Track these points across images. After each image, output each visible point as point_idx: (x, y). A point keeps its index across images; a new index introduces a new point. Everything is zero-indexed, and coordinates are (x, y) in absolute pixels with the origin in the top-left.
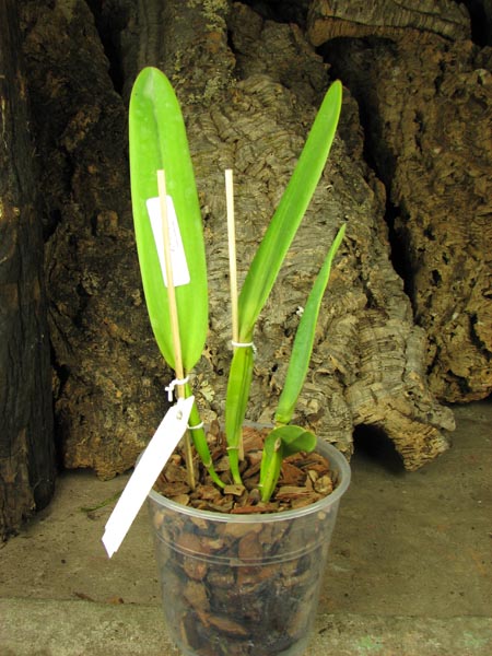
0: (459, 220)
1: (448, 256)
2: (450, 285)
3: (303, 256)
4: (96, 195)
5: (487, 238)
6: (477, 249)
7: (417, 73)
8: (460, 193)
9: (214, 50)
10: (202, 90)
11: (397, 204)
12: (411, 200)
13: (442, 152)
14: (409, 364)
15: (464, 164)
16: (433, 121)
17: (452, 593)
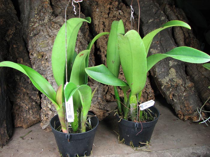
4: (16, 53)
7: (103, 11)
9: (46, 7)
10: (44, 20)
11: (98, 48)
12: (102, 47)
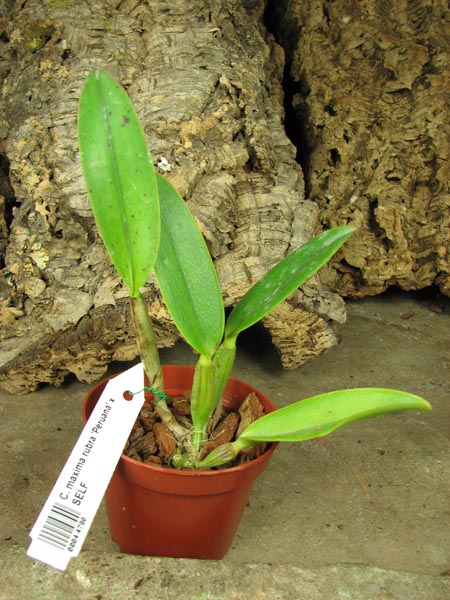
0: (364, 95)
1: (349, 135)
2: (350, 165)
3: (174, 100)
5: (394, 118)
6: (382, 129)
8: (368, 68)
11: (297, 79)
13: (352, 21)
14: (294, 239)
15: (375, 35)
17: (328, 525)
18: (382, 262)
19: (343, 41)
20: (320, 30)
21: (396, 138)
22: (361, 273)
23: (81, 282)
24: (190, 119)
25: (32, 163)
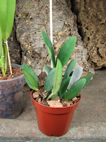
0: (94, 25)
1: (92, 34)
2: (92, 40)
3: (56, 28)
5: (101, 30)
6: (99, 32)
8: (95, 19)
11: (79, 22)
12: (83, 21)
13: (91, 9)
14: (83, 56)
15: (96, 12)
16: (88, 2)
17: (95, 116)
18: (101, 61)
19: (89, 13)
20: (84, 11)
21: (102, 34)
22: (96, 64)
23: (39, 67)
24: (60, 31)
25: (26, 42)
